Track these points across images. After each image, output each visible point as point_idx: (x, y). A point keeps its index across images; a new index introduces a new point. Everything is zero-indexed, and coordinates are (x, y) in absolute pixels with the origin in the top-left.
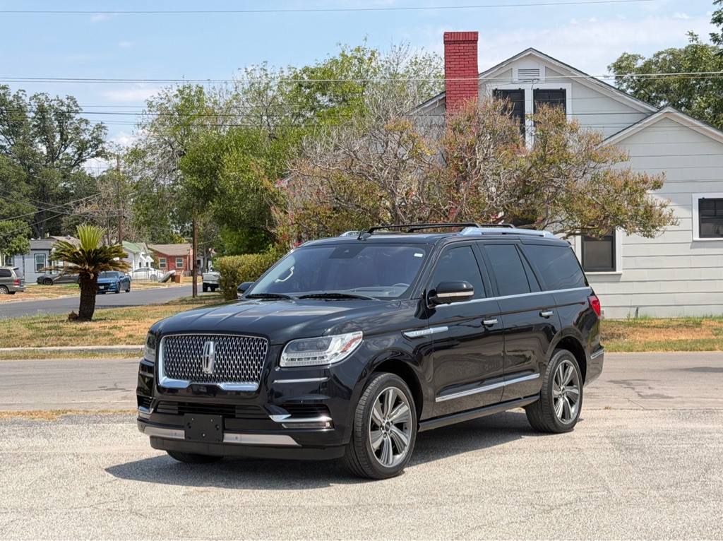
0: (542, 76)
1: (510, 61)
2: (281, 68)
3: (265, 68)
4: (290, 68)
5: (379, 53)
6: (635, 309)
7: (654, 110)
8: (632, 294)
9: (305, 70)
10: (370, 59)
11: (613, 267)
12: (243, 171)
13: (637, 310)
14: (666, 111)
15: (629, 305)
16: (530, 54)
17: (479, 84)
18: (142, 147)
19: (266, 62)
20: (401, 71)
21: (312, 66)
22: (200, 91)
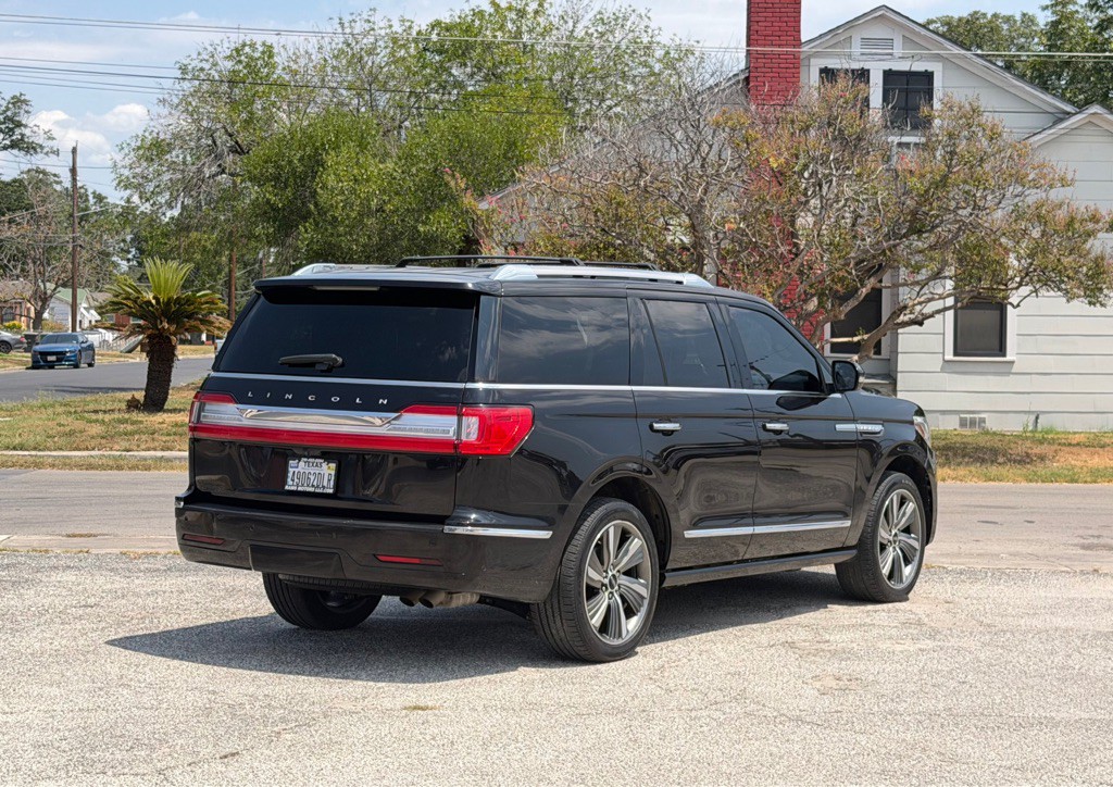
0: (898, 50)
1: (850, 25)
2: (389, 20)
3: (372, 19)
4: (403, 21)
5: (551, 4)
6: (1033, 417)
7: (1069, 108)
8: (1029, 393)
9: (436, 24)
10: (536, 12)
11: (1002, 351)
12: (356, 180)
13: (1037, 418)
14: (1092, 111)
15: (1028, 409)
16: (882, 15)
17: (802, 57)
18: (165, 136)
19: (374, 10)
20: (580, 32)
21: (446, 19)
22: (269, 51)
